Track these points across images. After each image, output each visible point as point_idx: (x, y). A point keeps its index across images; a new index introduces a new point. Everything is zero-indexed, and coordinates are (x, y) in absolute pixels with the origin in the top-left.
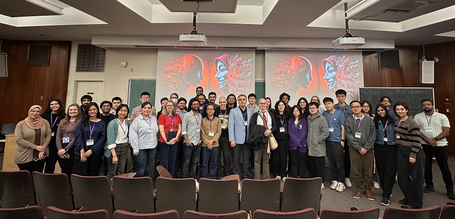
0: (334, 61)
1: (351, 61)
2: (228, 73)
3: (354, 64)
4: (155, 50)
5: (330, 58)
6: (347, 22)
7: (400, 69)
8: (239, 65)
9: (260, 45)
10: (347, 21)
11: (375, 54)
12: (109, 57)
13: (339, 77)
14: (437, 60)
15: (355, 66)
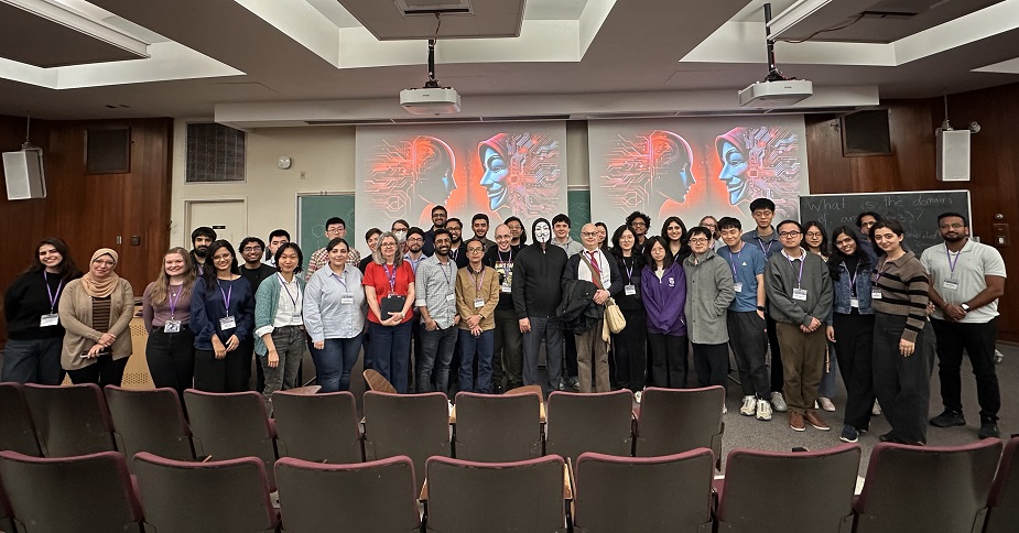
0: (742, 140)
1: (779, 138)
2: (508, 175)
3: (787, 145)
4: (349, 129)
5: (732, 133)
6: (771, 48)
7: (891, 153)
8: (531, 156)
9: (576, 110)
10: (771, 44)
11: (833, 121)
12: (254, 148)
13: (754, 173)
14: (978, 128)
15: (789, 149)
